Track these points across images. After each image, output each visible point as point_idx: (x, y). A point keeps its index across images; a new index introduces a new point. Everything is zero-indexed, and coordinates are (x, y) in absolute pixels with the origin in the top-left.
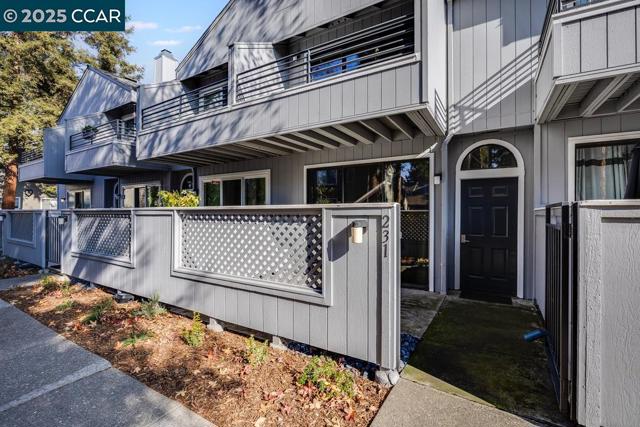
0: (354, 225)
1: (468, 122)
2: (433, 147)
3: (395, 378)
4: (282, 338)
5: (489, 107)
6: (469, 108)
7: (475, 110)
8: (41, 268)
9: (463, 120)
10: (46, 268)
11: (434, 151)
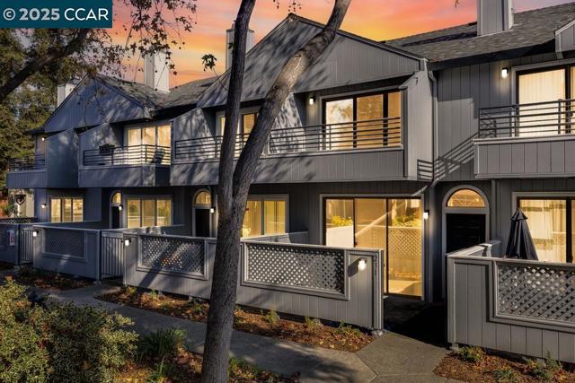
0: (360, 260)
1: (451, 171)
2: (423, 189)
3: (381, 333)
4: (321, 319)
5: (465, 162)
6: (451, 161)
7: (456, 163)
8: (95, 280)
9: (447, 170)
10: (100, 279)
11: (425, 192)
